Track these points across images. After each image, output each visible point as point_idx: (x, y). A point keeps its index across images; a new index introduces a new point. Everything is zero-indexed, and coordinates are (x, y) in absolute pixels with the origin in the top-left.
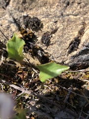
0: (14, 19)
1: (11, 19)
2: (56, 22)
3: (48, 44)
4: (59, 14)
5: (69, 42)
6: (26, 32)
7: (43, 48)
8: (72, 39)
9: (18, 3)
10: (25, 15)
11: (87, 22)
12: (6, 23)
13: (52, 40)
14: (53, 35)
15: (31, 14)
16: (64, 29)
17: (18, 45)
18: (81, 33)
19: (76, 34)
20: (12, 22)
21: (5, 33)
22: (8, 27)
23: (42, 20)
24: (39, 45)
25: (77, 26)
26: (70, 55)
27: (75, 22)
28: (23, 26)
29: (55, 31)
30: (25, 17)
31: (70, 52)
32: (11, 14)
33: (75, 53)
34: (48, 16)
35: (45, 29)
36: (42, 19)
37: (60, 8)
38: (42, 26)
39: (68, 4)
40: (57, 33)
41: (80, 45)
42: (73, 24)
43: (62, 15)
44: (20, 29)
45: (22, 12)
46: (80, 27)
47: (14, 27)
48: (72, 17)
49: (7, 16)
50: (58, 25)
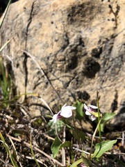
0: (72, 94)
1: (70, 94)
4: (99, 88)
9: (74, 84)
11: (117, 89)
12: (67, 97)
15: (82, 90)
16: (104, 97)
18: (116, 96)
19: (113, 98)
20: (70, 96)
22: (68, 99)
25: (112, 92)
27: (110, 90)
28: (77, 98)
29: (99, 98)
30: (78, 92)
32: (70, 91)
34: (92, 90)
36: (89, 92)
37: (99, 84)
38: (90, 97)
39: (103, 81)
41: (118, 105)
42: (109, 92)
43: (101, 88)
45: (76, 89)
46: (115, 93)
47: (72, 99)
48: (108, 88)
49: (67, 92)
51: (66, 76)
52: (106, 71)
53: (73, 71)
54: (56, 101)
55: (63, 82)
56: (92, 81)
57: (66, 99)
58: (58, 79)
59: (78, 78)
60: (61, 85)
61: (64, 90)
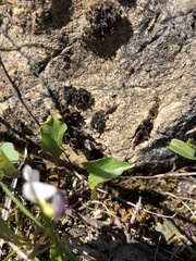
0: (50, 91)
1: (46, 91)
2: (114, 97)
3: (102, 129)
4: (118, 85)
5: (135, 127)
6: (68, 111)
7: (94, 137)
8: (140, 122)
9: (58, 69)
10: (67, 85)
11: (161, 97)
12: (37, 97)
13: (108, 124)
14: (110, 116)
15: (77, 83)
17: (56, 131)
18: (154, 113)
19: (146, 114)
20: (46, 96)
21: (34, 112)
22: (40, 103)
23: (93, 93)
24: (88, 131)
25: (146, 102)
26: (137, 148)
28: (63, 102)
29: (112, 110)
31: (137, 143)
32: (45, 84)
33: (145, 144)
34: (102, 87)
35: (97, 107)
37: (120, 77)
38: (93, 102)
39: (132, 71)
40: (116, 113)
41: (153, 132)
42: (139, 100)
43: (124, 86)
44: (58, 106)
45: (63, 80)
47: (48, 103)
48: (138, 89)
49: (39, 86)
50: (118, 101)
51: (36, 45)
52: (143, 47)
53: (58, 33)
54: (11, 102)
55: (29, 58)
56: (107, 65)
57: (33, 101)
58: (19, 49)
59: (70, 52)
60: (24, 66)
61: (32, 79)
